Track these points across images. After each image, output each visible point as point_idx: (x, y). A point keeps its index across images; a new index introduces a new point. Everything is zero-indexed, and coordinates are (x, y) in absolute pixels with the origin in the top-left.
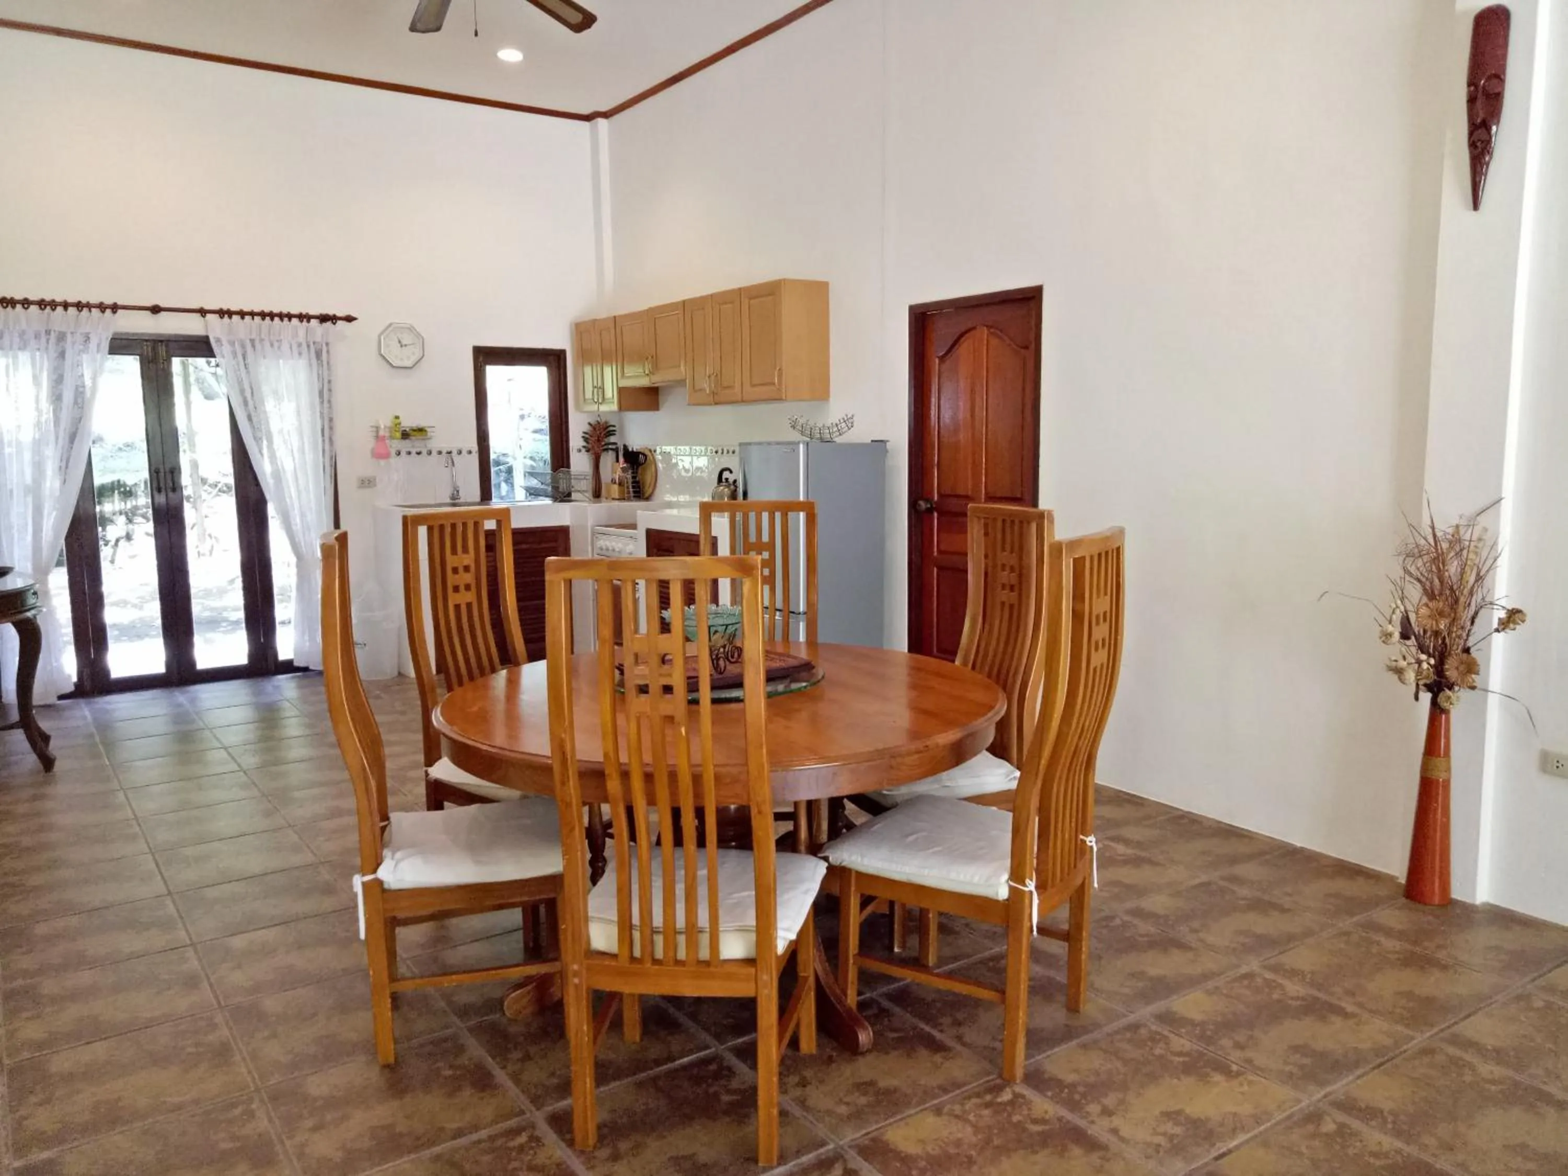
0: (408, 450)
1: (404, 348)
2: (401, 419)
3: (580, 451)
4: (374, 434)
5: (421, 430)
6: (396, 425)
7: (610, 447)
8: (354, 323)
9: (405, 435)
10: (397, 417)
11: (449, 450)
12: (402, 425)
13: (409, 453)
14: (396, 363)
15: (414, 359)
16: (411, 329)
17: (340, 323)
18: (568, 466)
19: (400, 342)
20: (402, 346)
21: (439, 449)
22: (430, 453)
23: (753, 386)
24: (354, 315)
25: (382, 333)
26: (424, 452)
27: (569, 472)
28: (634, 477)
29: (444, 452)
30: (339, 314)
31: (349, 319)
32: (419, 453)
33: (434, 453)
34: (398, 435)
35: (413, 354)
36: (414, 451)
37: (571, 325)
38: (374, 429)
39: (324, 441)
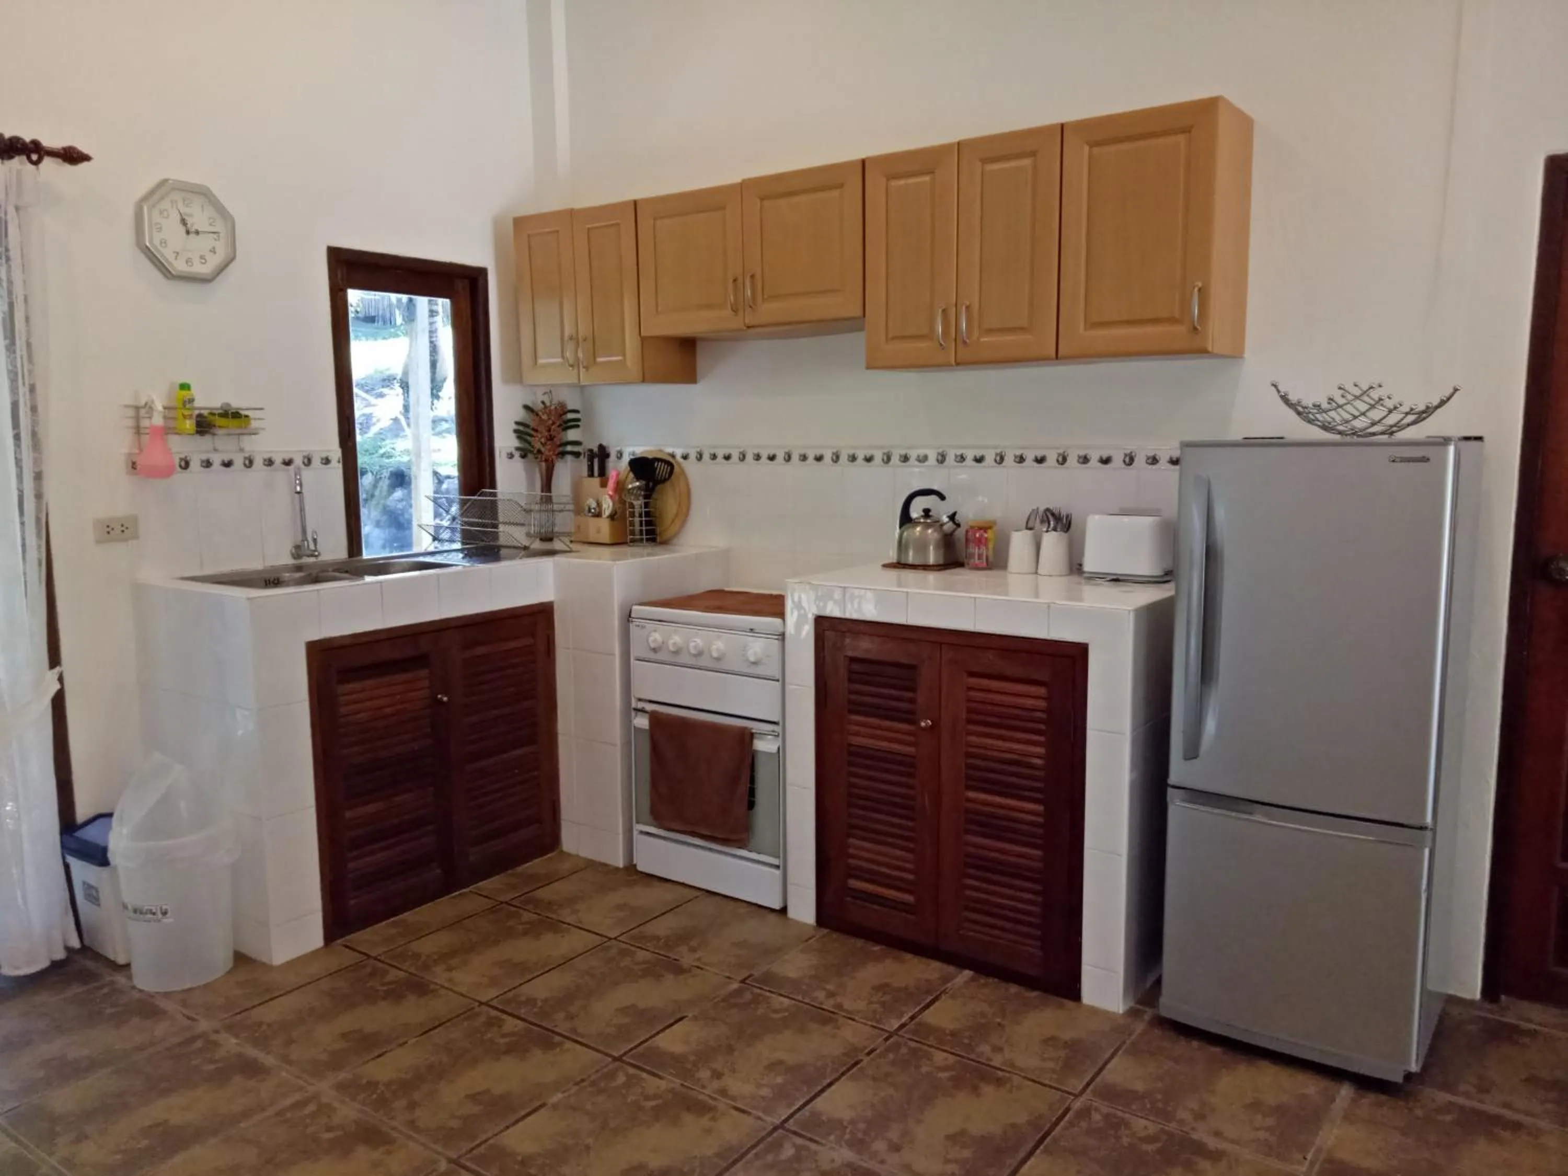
0: (204, 457)
1: (192, 236)
2: (195, 391)
3: (511, 456)
4: (131, 423)
5: (233, 415)
6: (184, 403)
7: (569, 448)
8: (84, 165)
9: (204, 426)
10: (185, 387)
11: (287, 457)
12: (197, 404)
13: (208, 464)
14: (180, 266)
15: (214, 262)
16: (204, 194)
17: (48, 163)
18: (493, 485)
19: (184, 222)
20: (188, 232)
21: (267, 456)
22: (249, 463)
23: (1093, 325)
24: (84, 148)
25: (145, 199)
26: (239, 461)
27: (494, 495)
28: (647, 505)
29: (278, 460)
30: (48, 142)
31: (72, 156)
32: (227, 464)
33: (258, 462)
34: (190, 425)
35: (213, 251)
36: (217, 459)
37: (497, 224)
38: (131, 413)
39: (17, 437)
